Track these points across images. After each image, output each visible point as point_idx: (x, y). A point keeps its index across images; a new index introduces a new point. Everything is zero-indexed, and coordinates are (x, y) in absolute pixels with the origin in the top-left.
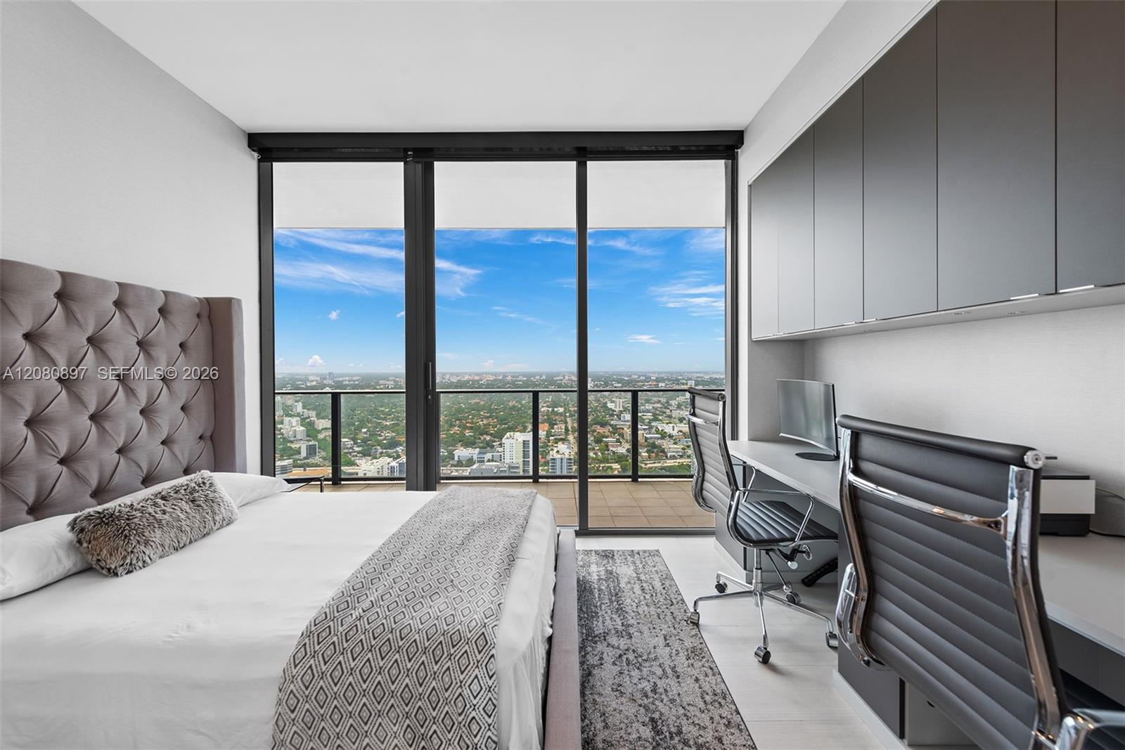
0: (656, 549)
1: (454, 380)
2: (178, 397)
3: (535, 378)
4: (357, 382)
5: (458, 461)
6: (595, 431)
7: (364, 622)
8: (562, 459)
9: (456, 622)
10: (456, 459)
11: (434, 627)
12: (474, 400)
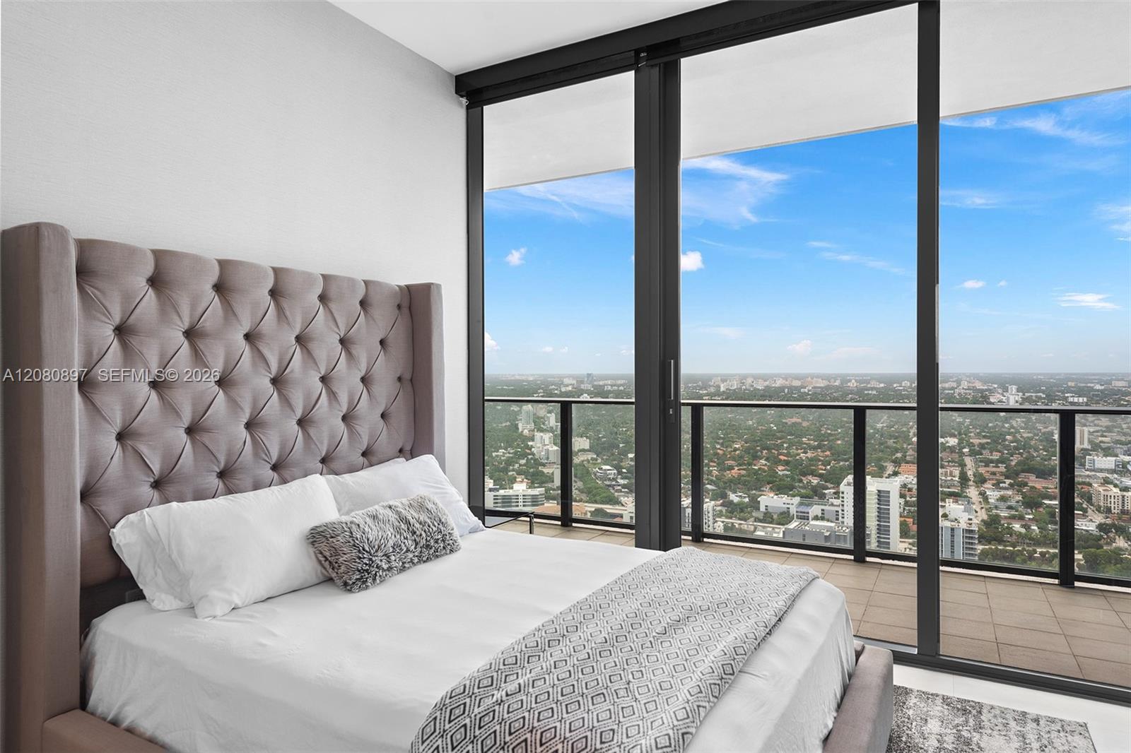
0: (1081, 721)
1: (760, 386)
2: (377, 402)
3: (900, 384)
4: (621, 388)
5: (765, 514)
6: (1026, 484)
7: (503, 709)
8: (952, 529)
9: (615, 741)
10: (762, 509)
11: (584, 740)
12: (793, 418)
